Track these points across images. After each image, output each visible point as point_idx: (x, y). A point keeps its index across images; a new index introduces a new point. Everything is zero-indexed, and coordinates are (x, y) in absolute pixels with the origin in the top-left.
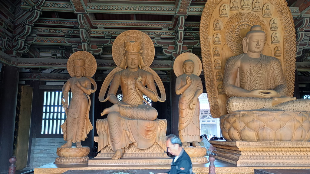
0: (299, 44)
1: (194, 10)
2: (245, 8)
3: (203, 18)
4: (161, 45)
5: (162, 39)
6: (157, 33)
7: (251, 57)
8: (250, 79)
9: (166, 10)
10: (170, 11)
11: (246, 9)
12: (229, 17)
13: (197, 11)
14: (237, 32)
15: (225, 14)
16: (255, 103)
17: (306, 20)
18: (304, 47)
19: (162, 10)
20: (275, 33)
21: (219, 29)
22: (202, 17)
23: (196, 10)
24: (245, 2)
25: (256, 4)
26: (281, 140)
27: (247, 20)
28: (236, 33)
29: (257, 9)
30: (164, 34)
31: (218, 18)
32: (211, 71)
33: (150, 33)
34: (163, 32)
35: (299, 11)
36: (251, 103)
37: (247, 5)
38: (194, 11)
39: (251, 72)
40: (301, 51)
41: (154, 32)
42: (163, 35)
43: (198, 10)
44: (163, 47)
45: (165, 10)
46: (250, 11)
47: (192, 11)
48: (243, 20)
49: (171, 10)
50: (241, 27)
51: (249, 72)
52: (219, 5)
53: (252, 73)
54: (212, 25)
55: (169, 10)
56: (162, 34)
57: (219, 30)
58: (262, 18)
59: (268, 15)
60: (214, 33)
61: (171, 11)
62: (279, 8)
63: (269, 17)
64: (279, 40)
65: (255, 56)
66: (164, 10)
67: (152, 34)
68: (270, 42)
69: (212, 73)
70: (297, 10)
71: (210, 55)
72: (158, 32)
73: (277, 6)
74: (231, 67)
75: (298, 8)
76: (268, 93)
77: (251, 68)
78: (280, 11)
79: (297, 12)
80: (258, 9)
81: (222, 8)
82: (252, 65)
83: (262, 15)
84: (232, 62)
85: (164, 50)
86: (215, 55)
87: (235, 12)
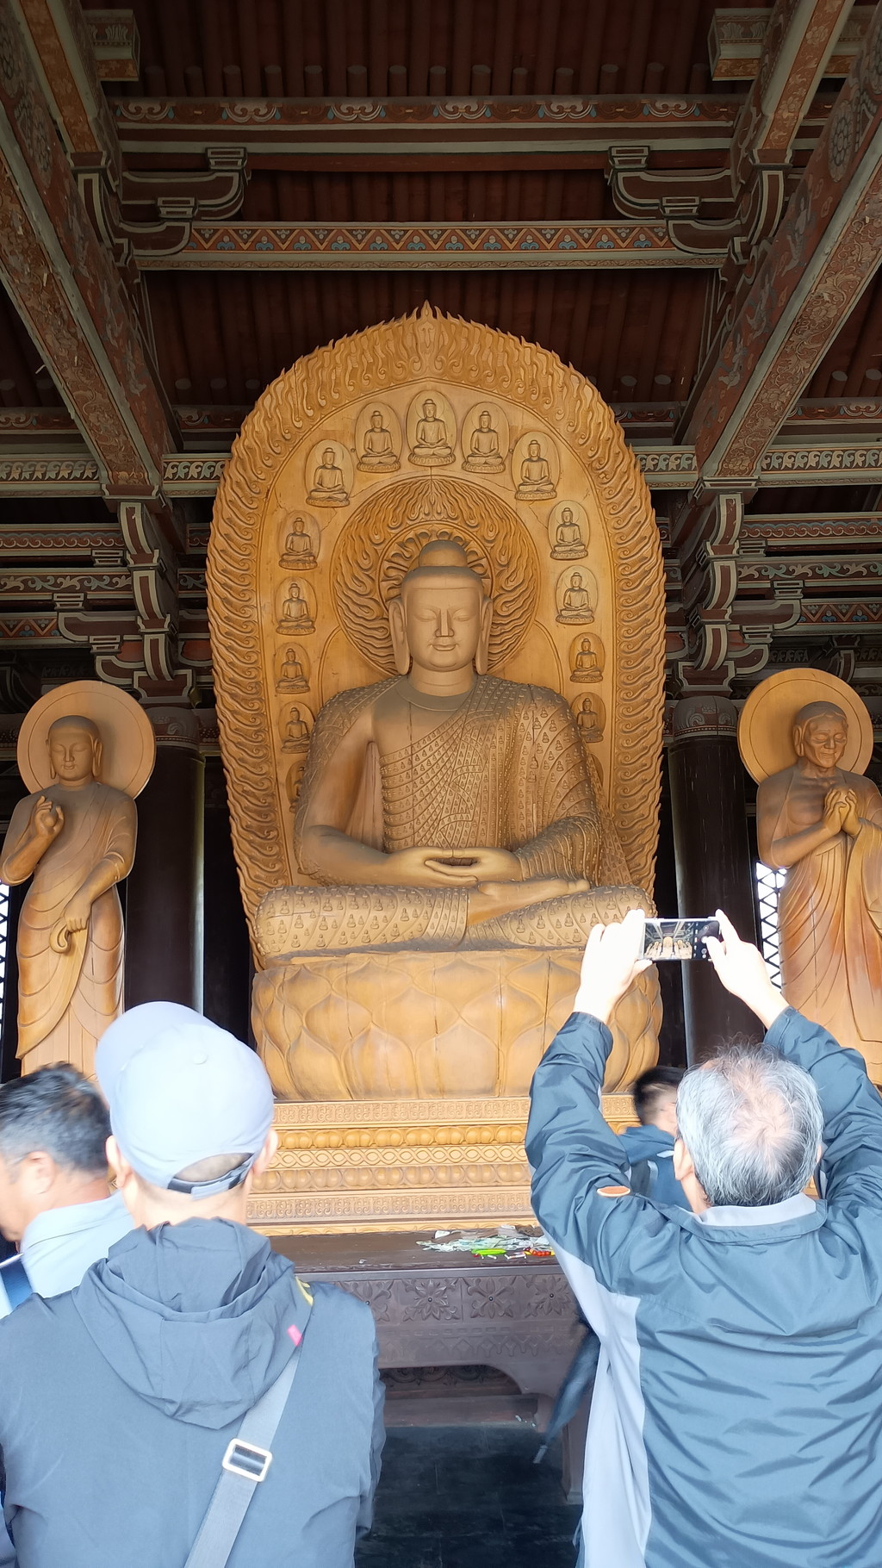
0: (727, 617)
1: (193, 472)
2: (427, 456)
3: (221, 510)
4: (84, 638)
5: (91, 606)
6: (67, 583)
7: (426, 689)
8: (410, 798)
9: (57, 474)
10: (75, 479)
11: (432, 462)
12: (355, 503)
13: (205, 478)
14: (393, 573)
15: (330, 490)
16: (381, 915)
17: (728, 505)
18: (778, 626)
19: (37, 479)
20: (570, 573)
21: (304, 562)
22: (217, 503)
23: (199, 473)
24: (423, 430)
25: (478, 440)
26: (442, 1092)
27: (439, 514)
28: (388, 578)
29: (483, 460)
30: (102, 584)
31: (300, 508)
32: (266, 759)
33: (33, 582)
34: (100, 578)
35: (695, 463)
36: (358, 914)
37: (432, 446)
38: (192, 478)
39: (415, 763)
40: (766, 648)
41: (56, 577)
42: (99, 589)
43: (212, 474)
44: (95, 647)
45: (50, 479)
46: (455, 470)
47: (179, 478)
48: (422, 516)
49: (82, 474)
50: (412, 547)
51: (406, 762)
52: (306, 445)
53: (418, 768)
54: (272, 539)
55: (70, 474)
56: (95, 584)
57: (301, 566)
58: (512, 502)
59: (536, 487)
60: (278, 579)
61: (80, 479)
62: (590, 454)
63: (545, 496)
64: (592, 605)
65: (443, 684)
66: (44, 475)
67: (46, 585)
68: (553, 615)
69: (265, 768)
70: (688, 459)
71: (259, 686)
72: (72, 577)
73: (581, 442)
74: (327, 740)
75: (691, 448)
76: (471, 862)
77: (412, 746)
78: (592, 468)
79: (684, 469)
80: (490, 460)
81: (317, 459)
82: (420, 731)
83: (514, 489)
84: (335, 719)
85: (99, 659)
86: (282, 684)
87: (385, 480)
